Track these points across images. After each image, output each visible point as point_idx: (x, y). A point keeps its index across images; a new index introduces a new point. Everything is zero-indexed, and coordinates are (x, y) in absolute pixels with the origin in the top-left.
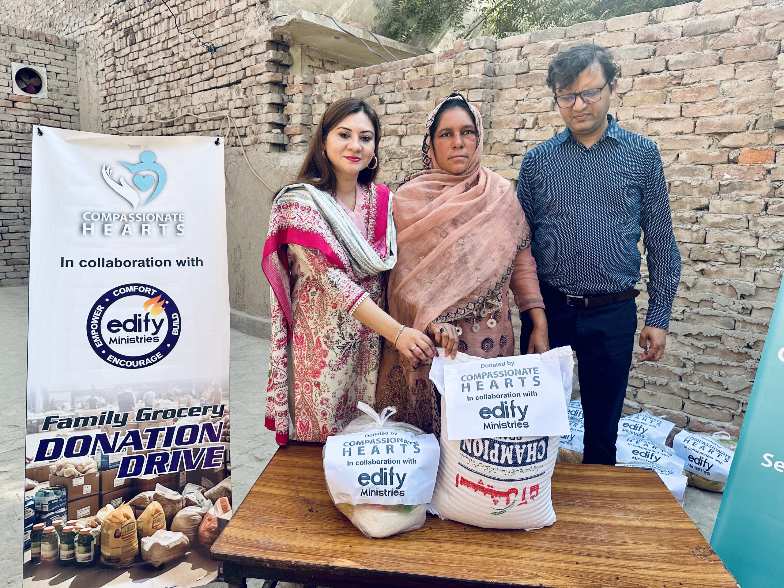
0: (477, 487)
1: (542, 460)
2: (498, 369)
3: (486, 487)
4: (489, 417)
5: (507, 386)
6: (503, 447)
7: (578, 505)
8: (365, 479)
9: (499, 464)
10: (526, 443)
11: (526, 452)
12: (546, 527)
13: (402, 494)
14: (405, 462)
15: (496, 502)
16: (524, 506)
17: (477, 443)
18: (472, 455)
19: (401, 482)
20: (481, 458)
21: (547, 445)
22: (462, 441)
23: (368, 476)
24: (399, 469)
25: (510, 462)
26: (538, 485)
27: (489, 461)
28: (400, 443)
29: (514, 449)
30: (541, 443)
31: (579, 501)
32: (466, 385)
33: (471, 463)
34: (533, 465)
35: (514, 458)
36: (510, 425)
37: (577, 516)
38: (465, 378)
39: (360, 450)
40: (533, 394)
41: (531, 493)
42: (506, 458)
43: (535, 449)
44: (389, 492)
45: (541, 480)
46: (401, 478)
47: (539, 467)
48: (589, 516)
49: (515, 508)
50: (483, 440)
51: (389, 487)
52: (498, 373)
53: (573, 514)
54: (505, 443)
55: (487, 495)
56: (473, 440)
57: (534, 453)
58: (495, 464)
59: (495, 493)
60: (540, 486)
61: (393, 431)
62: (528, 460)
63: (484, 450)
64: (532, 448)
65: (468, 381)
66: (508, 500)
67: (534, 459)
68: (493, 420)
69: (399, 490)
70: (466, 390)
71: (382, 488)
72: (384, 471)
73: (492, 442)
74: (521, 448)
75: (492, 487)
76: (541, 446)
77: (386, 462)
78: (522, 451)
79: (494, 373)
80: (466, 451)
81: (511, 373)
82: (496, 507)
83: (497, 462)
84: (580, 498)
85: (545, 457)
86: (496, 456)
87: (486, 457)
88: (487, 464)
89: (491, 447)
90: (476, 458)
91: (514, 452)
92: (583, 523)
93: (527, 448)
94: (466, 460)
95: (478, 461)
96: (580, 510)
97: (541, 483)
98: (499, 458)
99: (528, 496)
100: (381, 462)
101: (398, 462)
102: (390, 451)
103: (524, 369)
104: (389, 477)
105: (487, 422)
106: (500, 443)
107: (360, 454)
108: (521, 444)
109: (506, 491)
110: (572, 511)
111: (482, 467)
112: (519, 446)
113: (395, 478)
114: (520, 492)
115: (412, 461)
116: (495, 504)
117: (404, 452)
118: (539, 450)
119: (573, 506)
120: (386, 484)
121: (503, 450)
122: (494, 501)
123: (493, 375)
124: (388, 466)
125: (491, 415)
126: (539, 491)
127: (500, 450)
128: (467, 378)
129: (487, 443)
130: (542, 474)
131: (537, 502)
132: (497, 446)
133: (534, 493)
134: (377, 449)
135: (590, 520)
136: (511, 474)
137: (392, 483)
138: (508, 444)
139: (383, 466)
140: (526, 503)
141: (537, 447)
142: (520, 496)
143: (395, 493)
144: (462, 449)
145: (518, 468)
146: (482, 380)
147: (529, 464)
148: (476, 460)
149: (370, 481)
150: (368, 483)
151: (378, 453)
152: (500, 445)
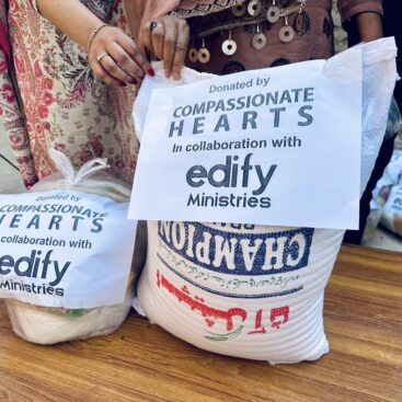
0: (182, 296)
1: (297, 268)
2: (236, 94)
3: (194, 299)
4: (201, 183)
5: (245, 127)
6: (219, 239)
7: (375, 325)
8: (6, 264)
9: (211, 267)
10: (264, 237)
11: (262, 252)
12: (306, 362)
13: (60, 293)
14: (73, 244)
15: (210, 324)
16: (261, 335)
17: (178, 227)
18: (171, 245)
19: (60, 276)
20: (183, 252)
21: (309, 243)
22: (159, 223)
23: (11, 259)
24: (60, 255)
25: (231, 265)
26: (287, 308)
27: (195, 260)
28: (75, 214)
29: (238, 245)
30: (294, 239)
31: (380, 316)
32: (177, 125)
33: (170, 257)
34: (277, 276)
35: (239, 259)
36: (235, 201)
37: (368, 347)
38: (179, 113)
39: (14, 220)
40: (293, 142)
41: (272, 318)
42: (224, 258)
43: (281, 247)
44: (39, 288)
45: (295, 300)
46: (61, 269)
47: (289, 280)
48: (388, 349)
49: (243, 336)
50: (186, 224)
51: (38, 281)
52: (235, 103)
53: (363, 341)
54: (221, 233)
55: (196, 310)
56: (172, 222)
57: (279, 255)
58: (204, 265)
59: (207, 311)
60: (291, 309)
61: (77, 194)
62: (267, 266)
63: (187, 241)
64: (275, 247)
65: (182, 118)
66: (230, 325)
67: (279, 265)
68: (207, 189)
69: (55, 287)
70: (176, 132)
71: (28, 281)
72: (37, 256)
73: (201, 228)
74: (252, 245)
75: (202, 300)
76: (296, 244)
77: (43, 242)
78: (255, 250)
79: (229, 103)
80: (164, 238)
81: (258, 100)
82: (212, 329)
83: (208, 262)
84: (383, 312)
85: (304, 262)
86: (206, 252)
87: (190, 253)
88: (193, 265)
89: (198, 238)
90: (177, 251)
91: (238, 250)
92: (373, 362)
93: (263, 245)
94: (165, 251)
95: (180, 258)
96: (376, 335)
97: (295, 304)
98: (212, 257)
99: (266, 321)
100: (36, 241)
101: (62, 243)
102: (54, 226)
103: (286, 92)
104: (41, 266)
105: (195, 192)
106: (214, 232)
107: (12, 226)
108: (252, 238)
109: (226, 310)
110: (362, 335)
111: (185, 267)
112: (248, 241)
113: (51, 267)
114: (252, 315)
115: (84, 244)
116: (210, 325)
117: (75, 228)
118: (291, 250)
119: (368, 324)
120: (35, 276)
121: (218, 245)
122: (207, 320)
123: (227, 106)
124: (45, 249)
125: (206, 180)
126: (290, 316)
127: (212, 245)
128: (183, 112)
129: (192, 229)
130: (296, 290)
131: (286, 331)
132: (207, 236)
133: (280, 318)
134: (38, 221)
135: (388, 357)
136: (232, 286)
137: (44, 276)
138: (228, 236)
139: (37, 247)
140: (264, 331)
141: (287, 244)
142: (251, 321)
143: (48, 290)
144: (159, 233)
145: (248, 278)
146: (205, 114)
147: (267, 272)
148: (177, 255)
149: (12, 269)
150: (9, 271)
151: (37, 227)
152: (213, 235)
